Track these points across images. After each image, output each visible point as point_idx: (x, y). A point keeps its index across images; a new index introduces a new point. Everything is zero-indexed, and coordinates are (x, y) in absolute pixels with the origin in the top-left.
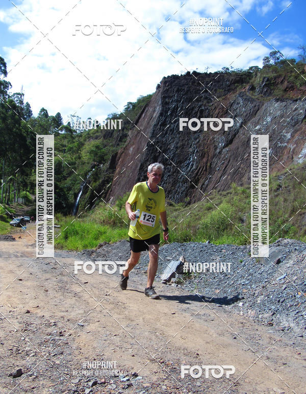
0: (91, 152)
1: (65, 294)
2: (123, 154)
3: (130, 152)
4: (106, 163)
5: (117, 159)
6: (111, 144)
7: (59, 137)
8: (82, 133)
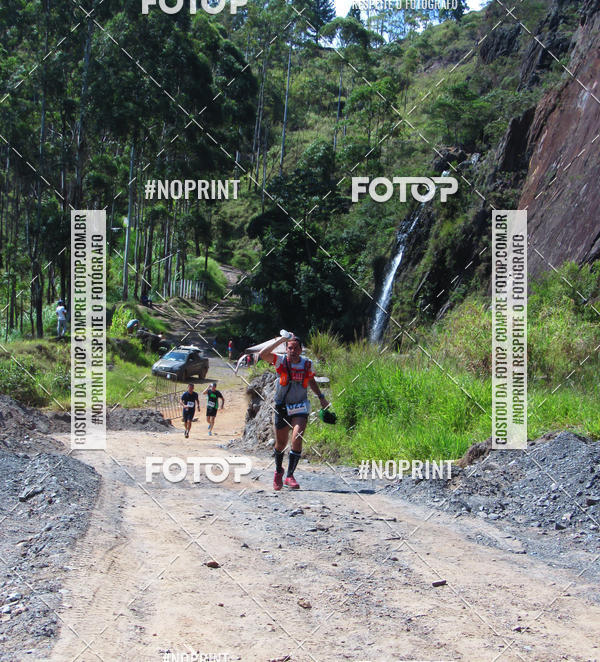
0: (436, 110)
1: (373, 619)
2: (556, 115)
3: (582, 107)
4: (489, 147)
5: (531, 132)
6: (508, 79)
7: (319, 61)
8: (400, 41)
